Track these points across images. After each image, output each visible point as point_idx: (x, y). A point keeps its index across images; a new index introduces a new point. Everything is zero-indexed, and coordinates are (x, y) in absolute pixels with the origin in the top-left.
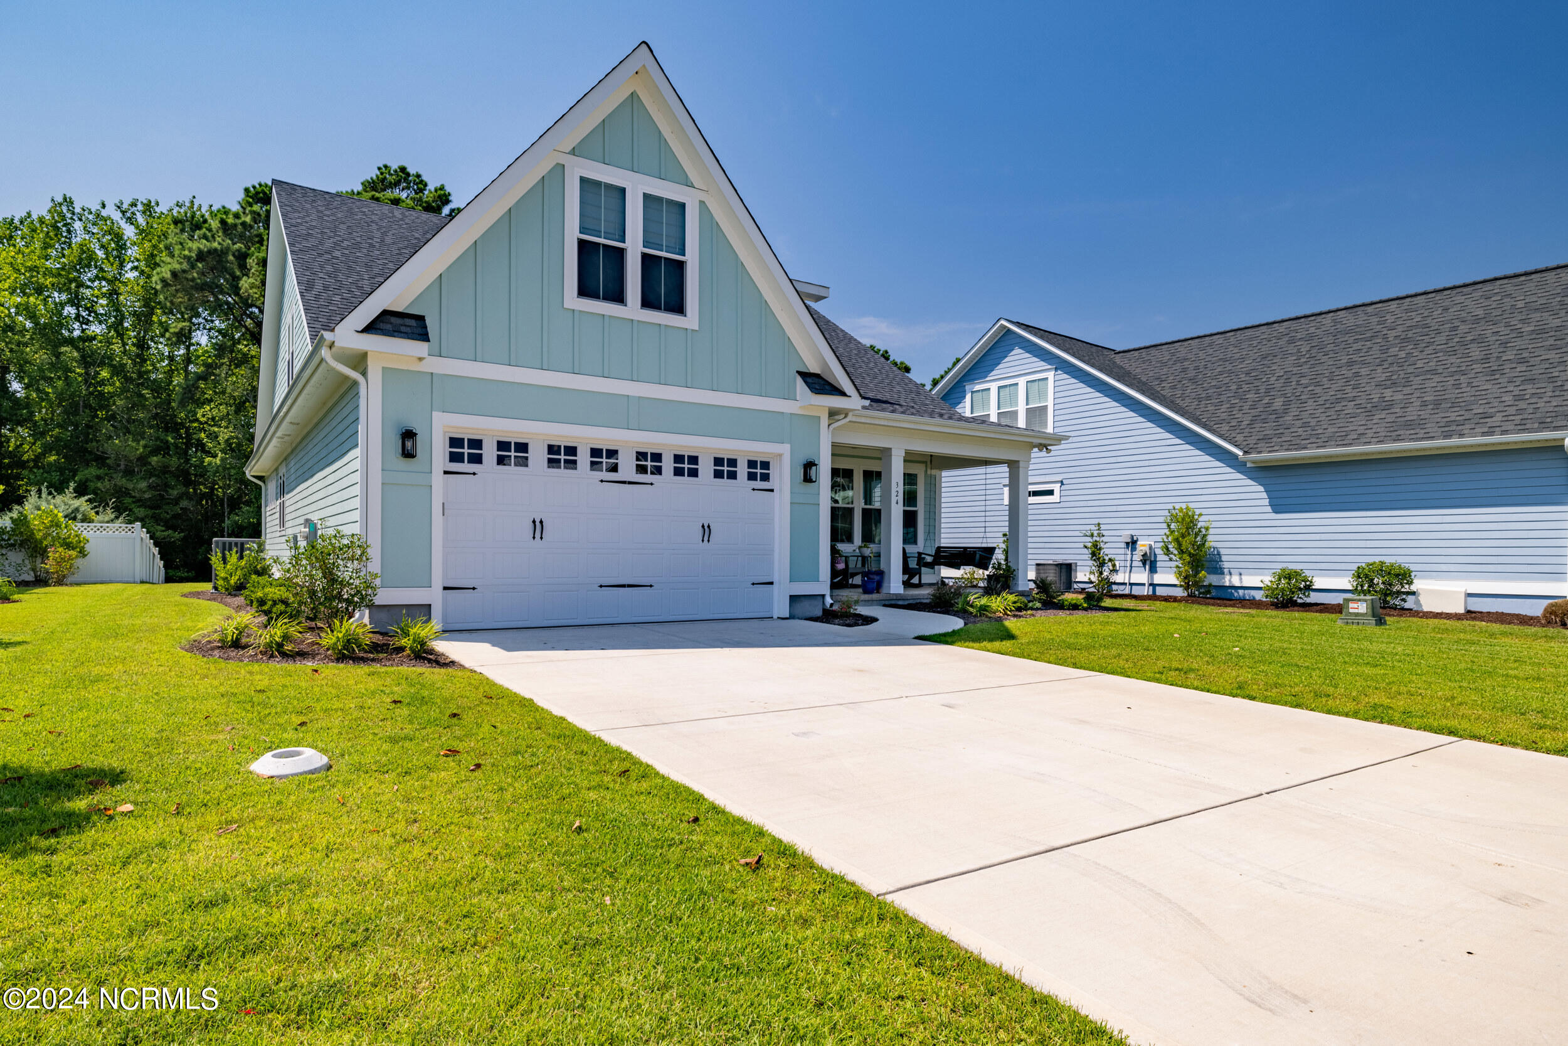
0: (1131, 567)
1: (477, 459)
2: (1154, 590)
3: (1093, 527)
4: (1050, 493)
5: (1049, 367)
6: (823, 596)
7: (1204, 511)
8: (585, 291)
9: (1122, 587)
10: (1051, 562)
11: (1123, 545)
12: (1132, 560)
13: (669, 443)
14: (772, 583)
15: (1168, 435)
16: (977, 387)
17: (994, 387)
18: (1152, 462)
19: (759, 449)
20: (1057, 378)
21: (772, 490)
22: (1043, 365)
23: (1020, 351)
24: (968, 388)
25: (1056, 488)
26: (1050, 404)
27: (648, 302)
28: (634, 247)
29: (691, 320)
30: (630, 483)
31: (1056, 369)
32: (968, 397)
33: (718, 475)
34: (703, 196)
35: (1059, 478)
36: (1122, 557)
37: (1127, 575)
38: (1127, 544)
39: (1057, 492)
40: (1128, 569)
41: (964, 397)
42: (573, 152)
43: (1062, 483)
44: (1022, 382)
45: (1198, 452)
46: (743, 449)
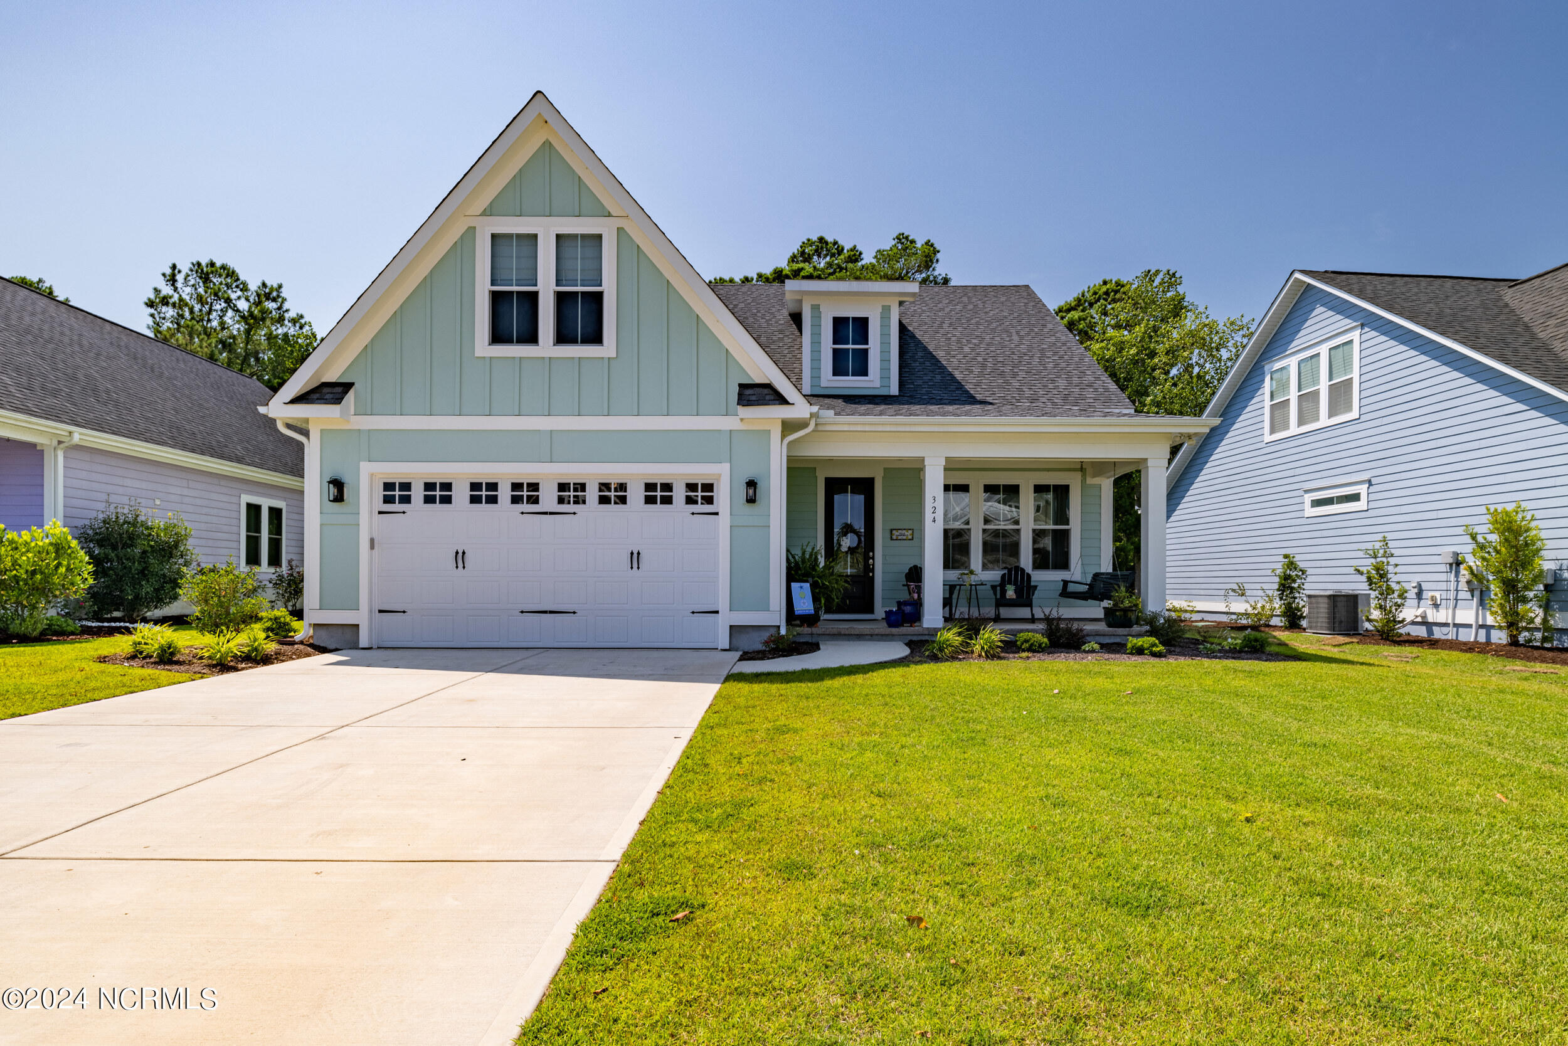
0: (1456, 600)
1: (406, 500)
2: (1488, 636)
3: (1378, 545)
4: (1356, 497)
5: (1355, 324)
6: (779, 627)
7: (1538, 514)
8: (498, 337)
9: (1445, 630)
10: (1322, 593)
11: (1444, 568)
12: (1457, 590)
13: (592, 472)
14: (717, 612)
15: (1506, 400)
16: (1277, 365)
17: (1292, 363)
18: (1484, 443)
19: (700, 472)
20: (1364, 337)
21: (717, 514)
22: (1348, 323)
23: (1322, 309)
24: (1267, 368)
25: (1363, 489)
26: (1355, 375)
27: (563, 337)
28: (547, 289)
29: (608, 348)
30: (551, 513)
31: (1362, 326)
32: (1268, 379)
33: (650, 500)
34: (621, 223)
35: (1365, 476)
36: (1443, 586)
37: (1450, 611)
38: (1451, 565)
39: (1364, 497)
40: (1452, 603)
41: (1263, 381)
42: (484, 214)
43: (1369, 481)
44: (1324, 350)
45: (1549, 421)
46: (679, 472)
